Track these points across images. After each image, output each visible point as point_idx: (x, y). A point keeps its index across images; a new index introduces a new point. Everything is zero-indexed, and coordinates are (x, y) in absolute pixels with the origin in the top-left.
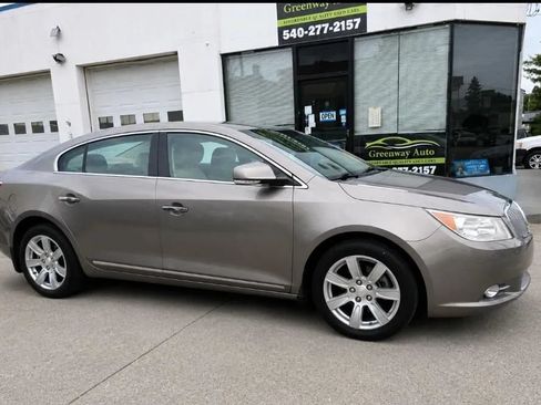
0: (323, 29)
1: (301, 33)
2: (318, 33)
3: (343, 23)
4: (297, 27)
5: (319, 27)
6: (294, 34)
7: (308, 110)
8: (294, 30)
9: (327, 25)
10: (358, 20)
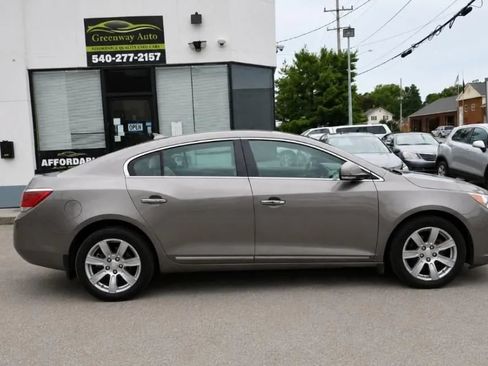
0: (129, 58)
1: (109, 59)
2: (125, 60)
3: (146, 55)
4: (105, 54)
5: (126, 56)
6: (102, 58)
7: (117, 121)
8: (102, 56)
9: (132, 55)
10: (159, 54)
